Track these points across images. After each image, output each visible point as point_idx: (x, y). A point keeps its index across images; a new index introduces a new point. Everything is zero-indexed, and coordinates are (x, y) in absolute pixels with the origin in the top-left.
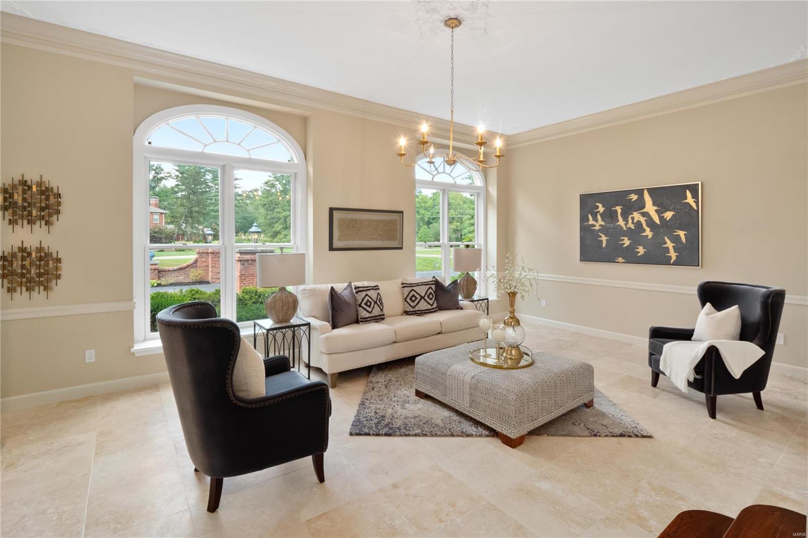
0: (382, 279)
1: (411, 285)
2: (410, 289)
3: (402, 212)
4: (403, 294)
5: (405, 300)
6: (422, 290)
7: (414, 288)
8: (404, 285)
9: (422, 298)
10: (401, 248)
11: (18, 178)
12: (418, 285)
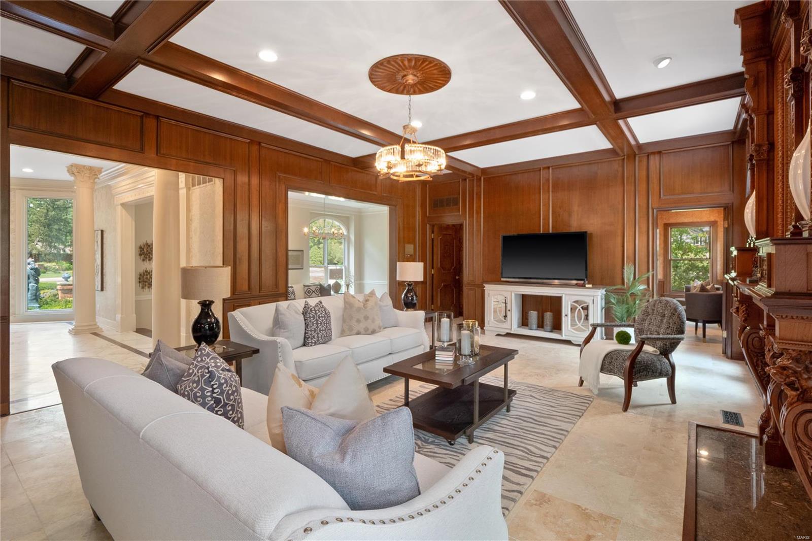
0: (294, 284)
1: (308, 286)
2: (307, 288)
3: (302, 251)
4: (304, 290)
5: (305, 293)
6: (313, 288)
7: (310, 287)
8: (305, 286)
9: (314, 292)
10: (302, 269)
11: (145, 242)
12: (311, 286)
